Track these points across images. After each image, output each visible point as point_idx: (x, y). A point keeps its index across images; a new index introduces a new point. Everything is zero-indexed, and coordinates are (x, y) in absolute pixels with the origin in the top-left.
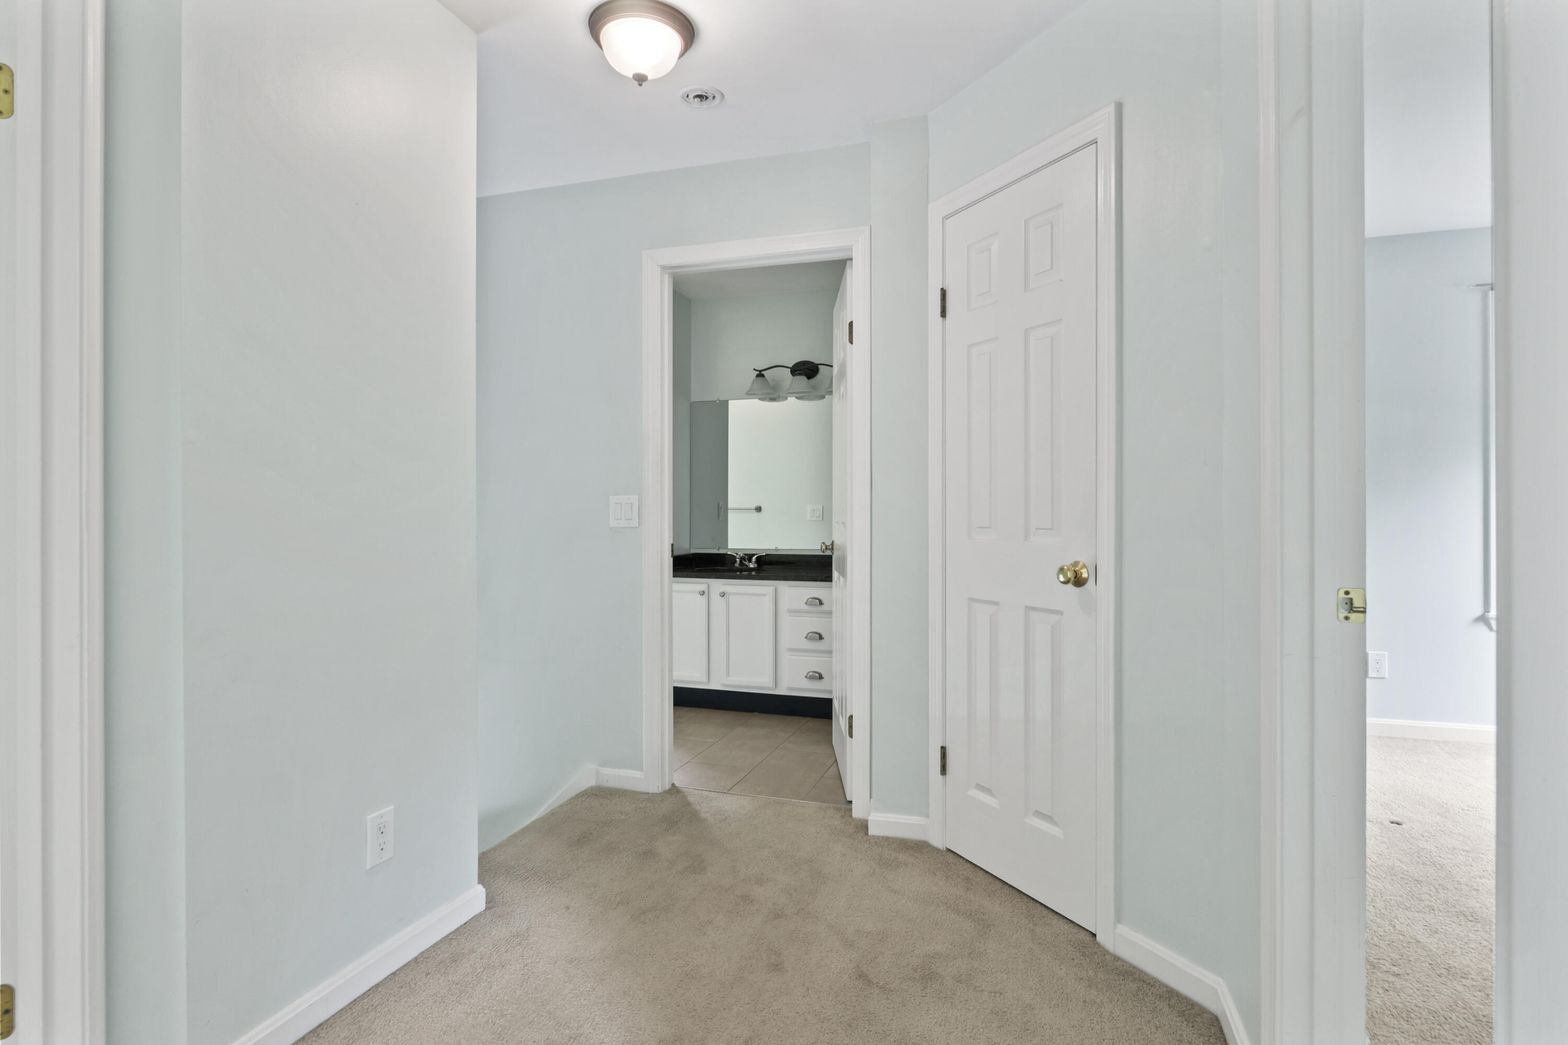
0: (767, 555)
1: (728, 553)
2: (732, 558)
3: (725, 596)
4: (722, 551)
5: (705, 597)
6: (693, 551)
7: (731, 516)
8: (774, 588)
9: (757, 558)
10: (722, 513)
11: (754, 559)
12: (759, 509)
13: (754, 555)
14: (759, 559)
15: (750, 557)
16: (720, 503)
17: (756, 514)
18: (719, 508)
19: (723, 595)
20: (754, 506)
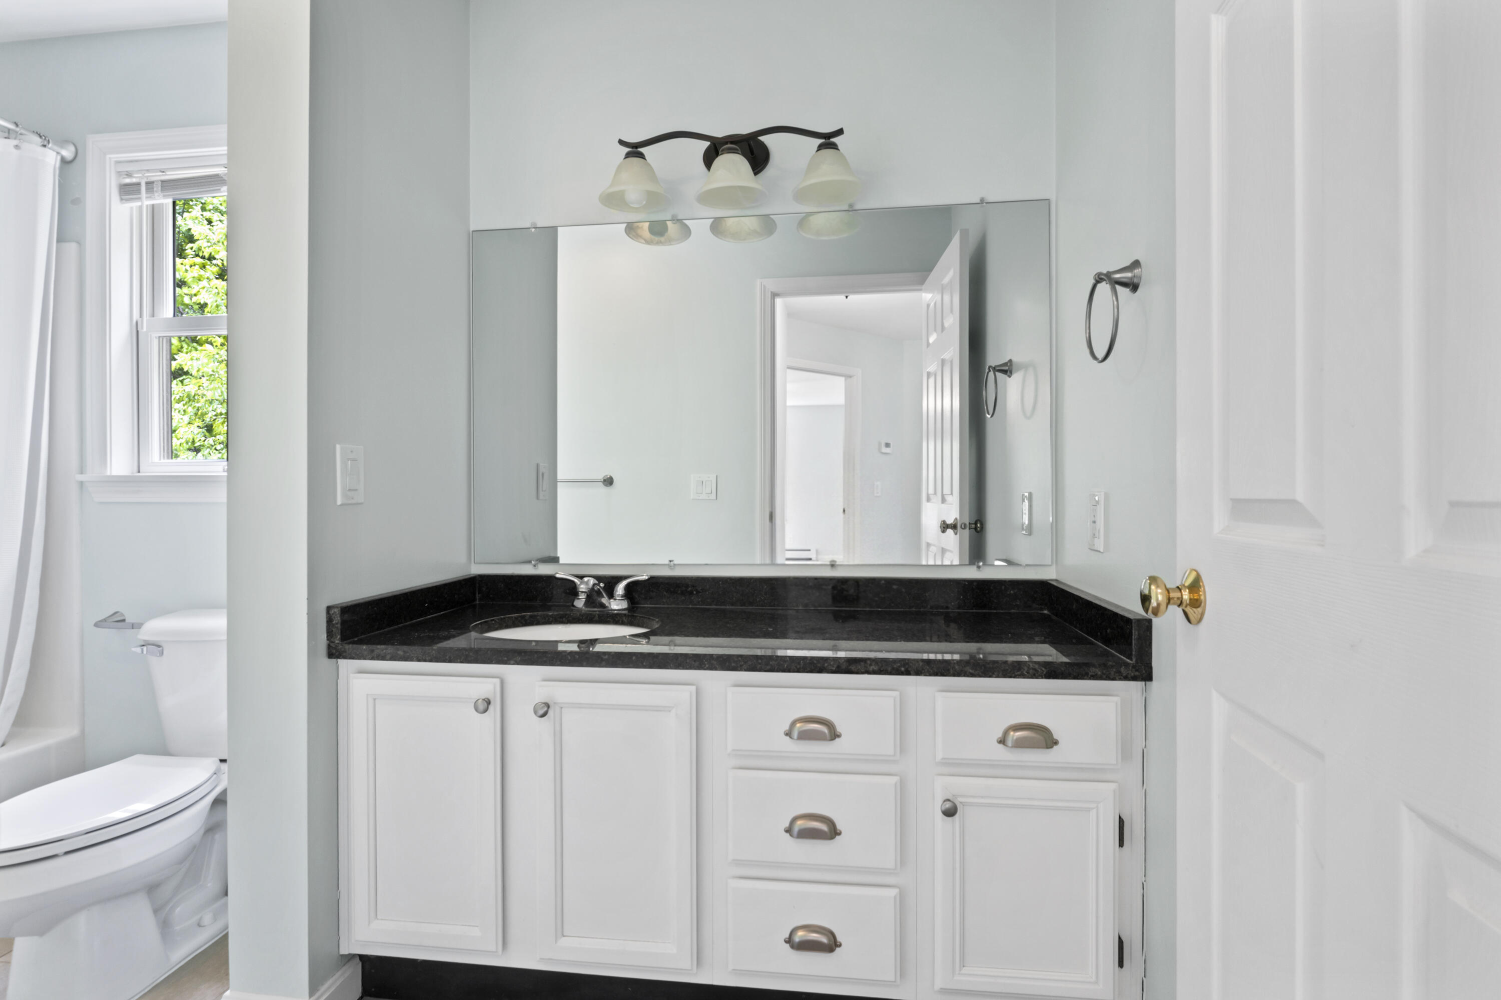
0: (652, 578)
1: (558, 576)
2: (571, 589)
3: (551, 712)
4: (544, 570)
5: (491, 718)
6: (477, 570)
7: (563, 492)
8: (693, 688)
9: (629, 588)
10: (545, 484)
11: (620, 589)
12: (609, 481)
13: (619, 579)
14: (634, 591)
15: (610, 583)
16: (541, 464)
17: (602, 489)
18: (539, 476)
19: (544, 710)
20: (601, 477)
